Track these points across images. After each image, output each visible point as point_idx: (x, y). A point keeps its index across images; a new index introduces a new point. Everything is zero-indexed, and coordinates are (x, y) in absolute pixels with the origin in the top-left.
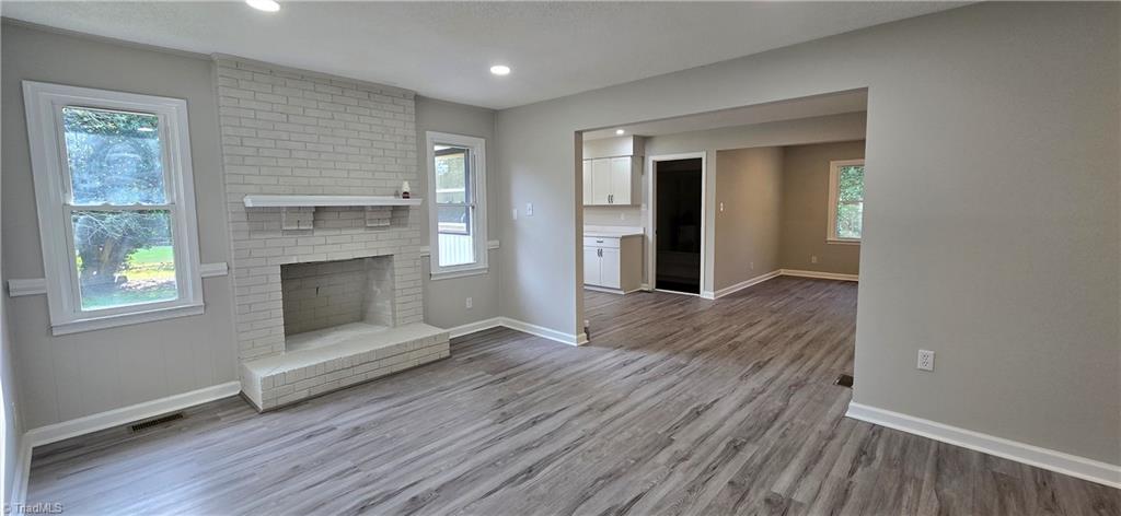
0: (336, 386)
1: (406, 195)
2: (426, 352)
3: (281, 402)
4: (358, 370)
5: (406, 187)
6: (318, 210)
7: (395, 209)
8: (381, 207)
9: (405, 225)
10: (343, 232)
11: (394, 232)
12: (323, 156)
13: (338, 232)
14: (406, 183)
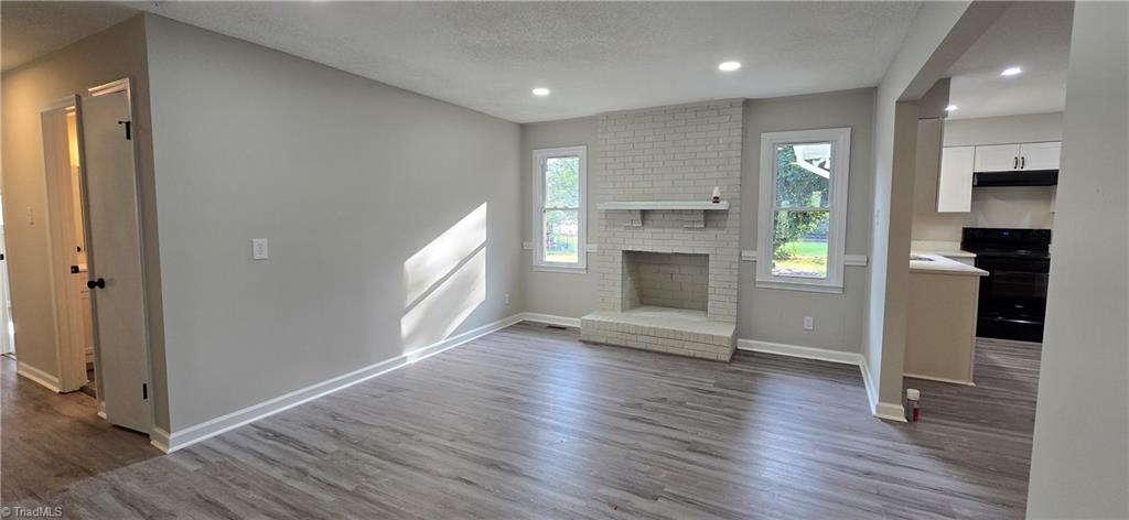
0: (623, 344)
1: (716, 200)
2: (701, 347)
3: (591, 339)
4: (641, 338)
5: (716, 193)
6: (644, 213)
7: (706, 212)
8: (692, 210)
9: (723, 228)
10: (666, 230)
11: (711, 233)
12: (655, 171)
13: (661, 230)
14: (717, 189)
